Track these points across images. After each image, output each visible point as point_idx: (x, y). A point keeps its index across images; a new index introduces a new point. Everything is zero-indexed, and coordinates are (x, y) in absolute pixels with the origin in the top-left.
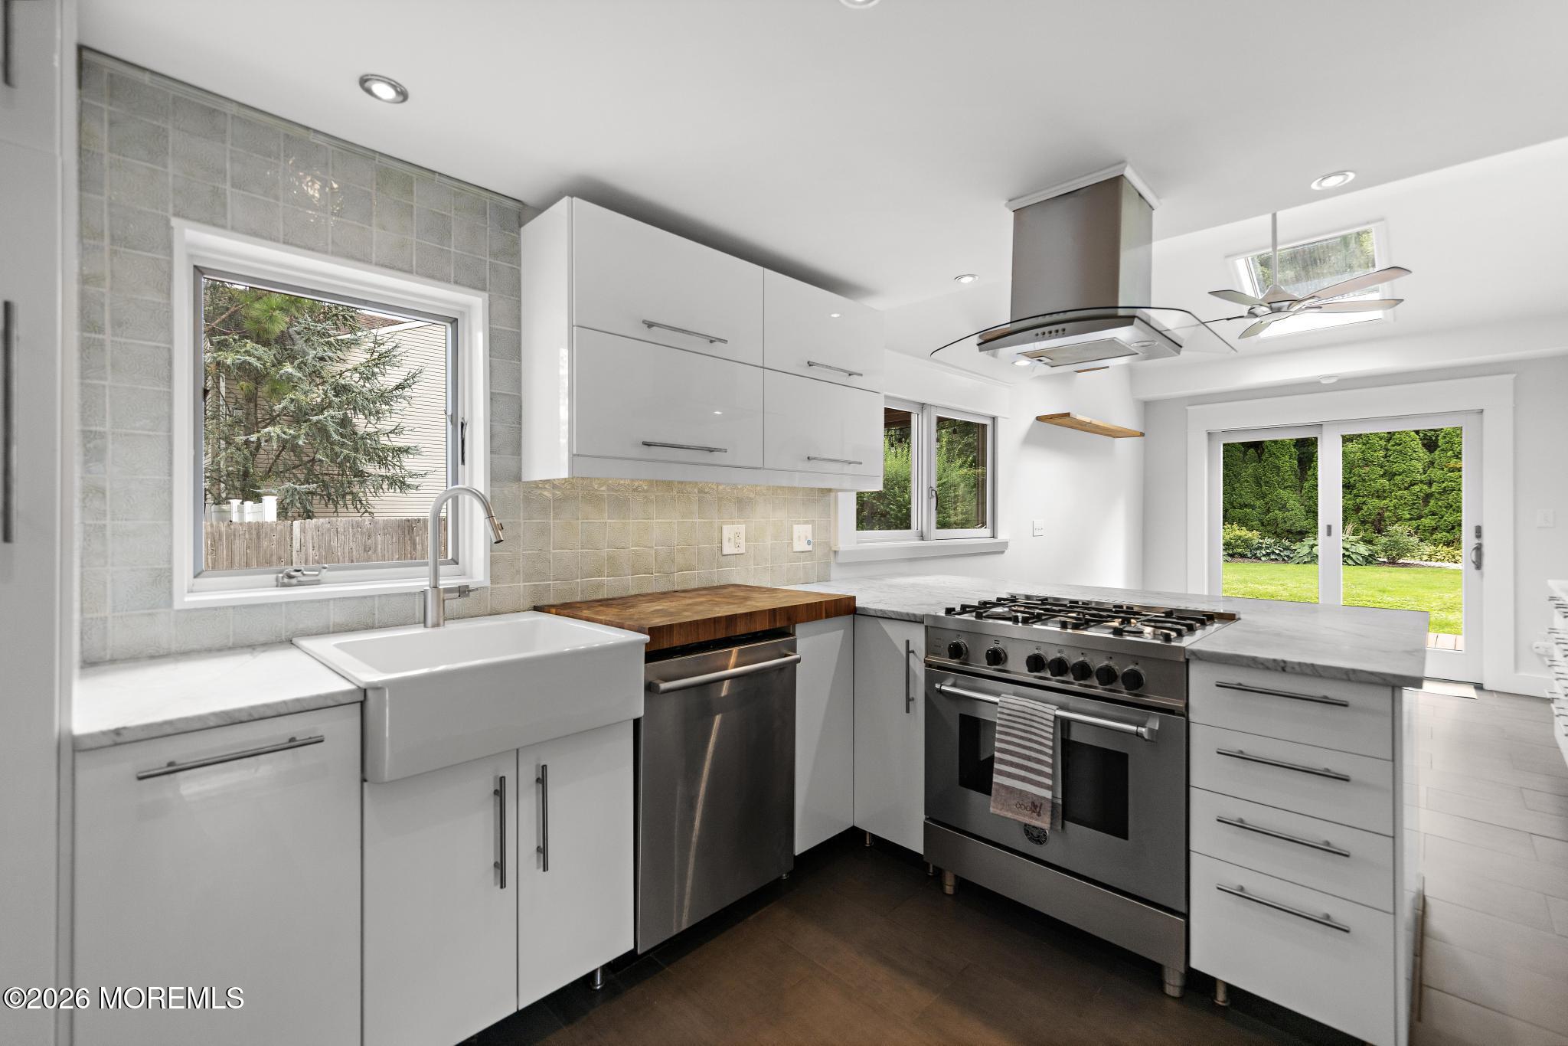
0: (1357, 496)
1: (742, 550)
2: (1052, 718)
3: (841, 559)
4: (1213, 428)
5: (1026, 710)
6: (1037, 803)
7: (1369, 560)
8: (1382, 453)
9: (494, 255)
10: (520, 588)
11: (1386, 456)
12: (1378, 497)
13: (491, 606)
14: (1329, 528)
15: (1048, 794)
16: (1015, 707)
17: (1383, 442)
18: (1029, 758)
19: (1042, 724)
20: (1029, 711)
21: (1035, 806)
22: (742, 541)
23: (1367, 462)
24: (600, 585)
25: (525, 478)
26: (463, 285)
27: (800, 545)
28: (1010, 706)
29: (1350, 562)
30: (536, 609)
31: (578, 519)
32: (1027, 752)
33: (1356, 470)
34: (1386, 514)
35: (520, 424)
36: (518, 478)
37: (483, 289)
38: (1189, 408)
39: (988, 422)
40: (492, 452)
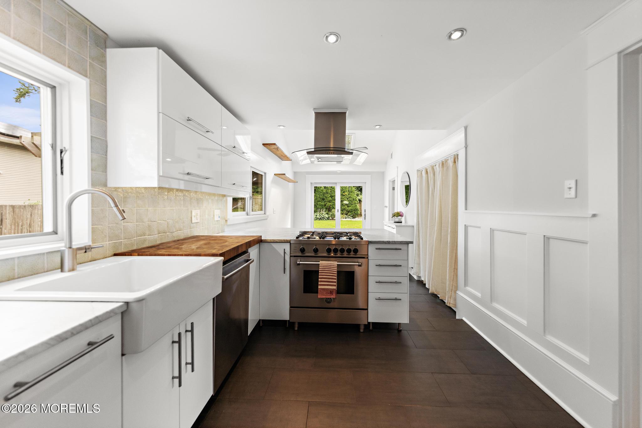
0: (325, 202)
1: (198, 221)
2: (336, 265)
3: (229, 223)
4: (312, 182)
5: (328, 264)
6: (332, 291)
7: (328, 219)
8: (330, 191)
9: (92, 59)
10: (107, 245)
11: (331, 192)
12: (329, 202)
13: (91, 256)
14: (338, 212)
15: (335, 288)
16: (325, 264)
17: (330, 188)
18: (329, 278)
19: (334, 268)
20: (330, 264)
21: (331, 292)
22: (198, 217)
23: (327, 193)
24: (145, 240)
25: (108, 186)
26: (74, 70)
27: (216, 218)
28: (323, 264)
29: (324, 219)
30: (115, 255)
31: (135, 207)
32: (329, 277)
33: (325, 195)
34: (331, 207)
35: (106, 155)
36: (105, 185)
37: (86, 76)
38: (306, 175)
39: (263, 174)
40: (92, 170)
